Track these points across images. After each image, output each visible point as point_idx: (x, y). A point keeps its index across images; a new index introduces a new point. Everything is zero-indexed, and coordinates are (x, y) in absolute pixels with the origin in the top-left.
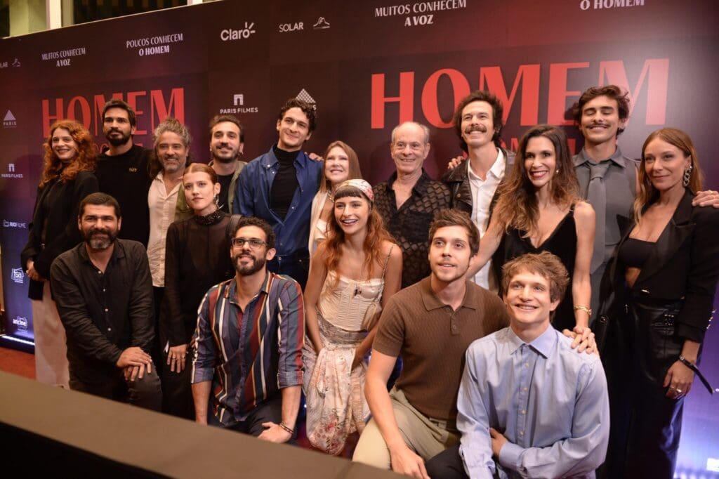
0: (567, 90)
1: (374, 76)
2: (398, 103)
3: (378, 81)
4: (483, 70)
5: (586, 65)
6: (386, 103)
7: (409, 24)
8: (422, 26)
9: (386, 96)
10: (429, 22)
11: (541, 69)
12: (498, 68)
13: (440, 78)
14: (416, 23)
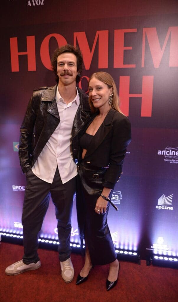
0: (124, 46)
1: (11, 39)
2: (26, 56)
3: (14, 42)
4: (75, 34)
5: (135, 30)
6: (19, 56)
7: (30, 5)
8: (38, 6)
9: (19, 51)
10: (42, 4)
11: (109, 33)
12: (84, 33)
13: (50, 39)
14: (34, 5)
